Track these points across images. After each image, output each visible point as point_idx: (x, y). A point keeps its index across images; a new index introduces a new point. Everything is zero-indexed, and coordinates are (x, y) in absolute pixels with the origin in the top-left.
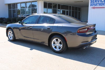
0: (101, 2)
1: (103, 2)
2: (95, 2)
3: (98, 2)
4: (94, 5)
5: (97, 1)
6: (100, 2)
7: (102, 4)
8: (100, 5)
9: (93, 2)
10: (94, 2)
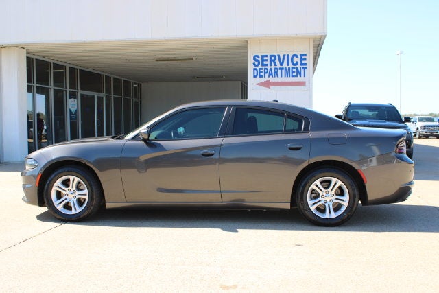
0: (291, 66)
1: (299, 66)
2: (271, 65)
3: (282, 64)
4: (265, 73)
5: (277, 61)
6: (288, 64)
7: (295, 70)
8: (287, 75)
9: (263, 65)
10: (267, 65)
